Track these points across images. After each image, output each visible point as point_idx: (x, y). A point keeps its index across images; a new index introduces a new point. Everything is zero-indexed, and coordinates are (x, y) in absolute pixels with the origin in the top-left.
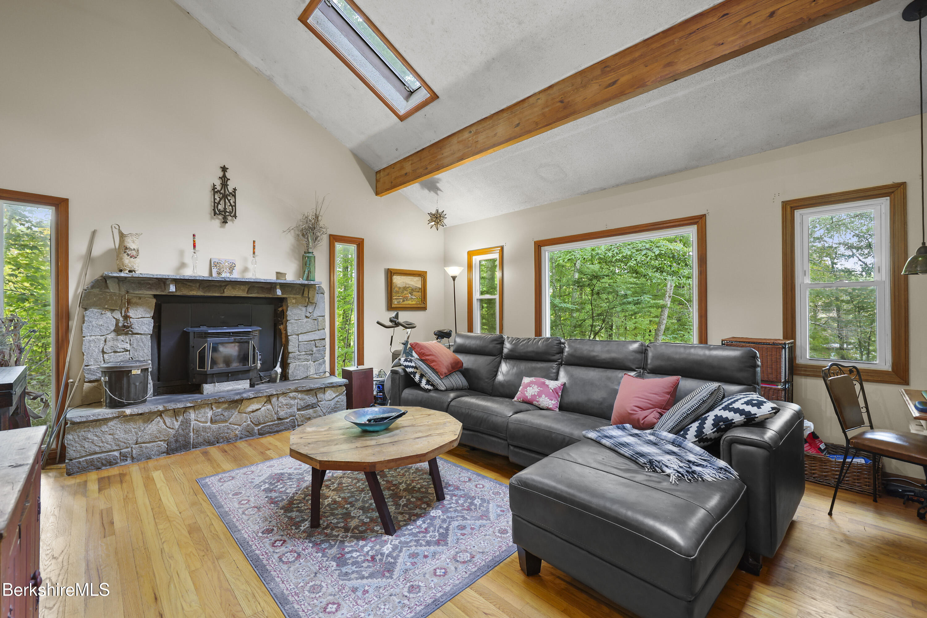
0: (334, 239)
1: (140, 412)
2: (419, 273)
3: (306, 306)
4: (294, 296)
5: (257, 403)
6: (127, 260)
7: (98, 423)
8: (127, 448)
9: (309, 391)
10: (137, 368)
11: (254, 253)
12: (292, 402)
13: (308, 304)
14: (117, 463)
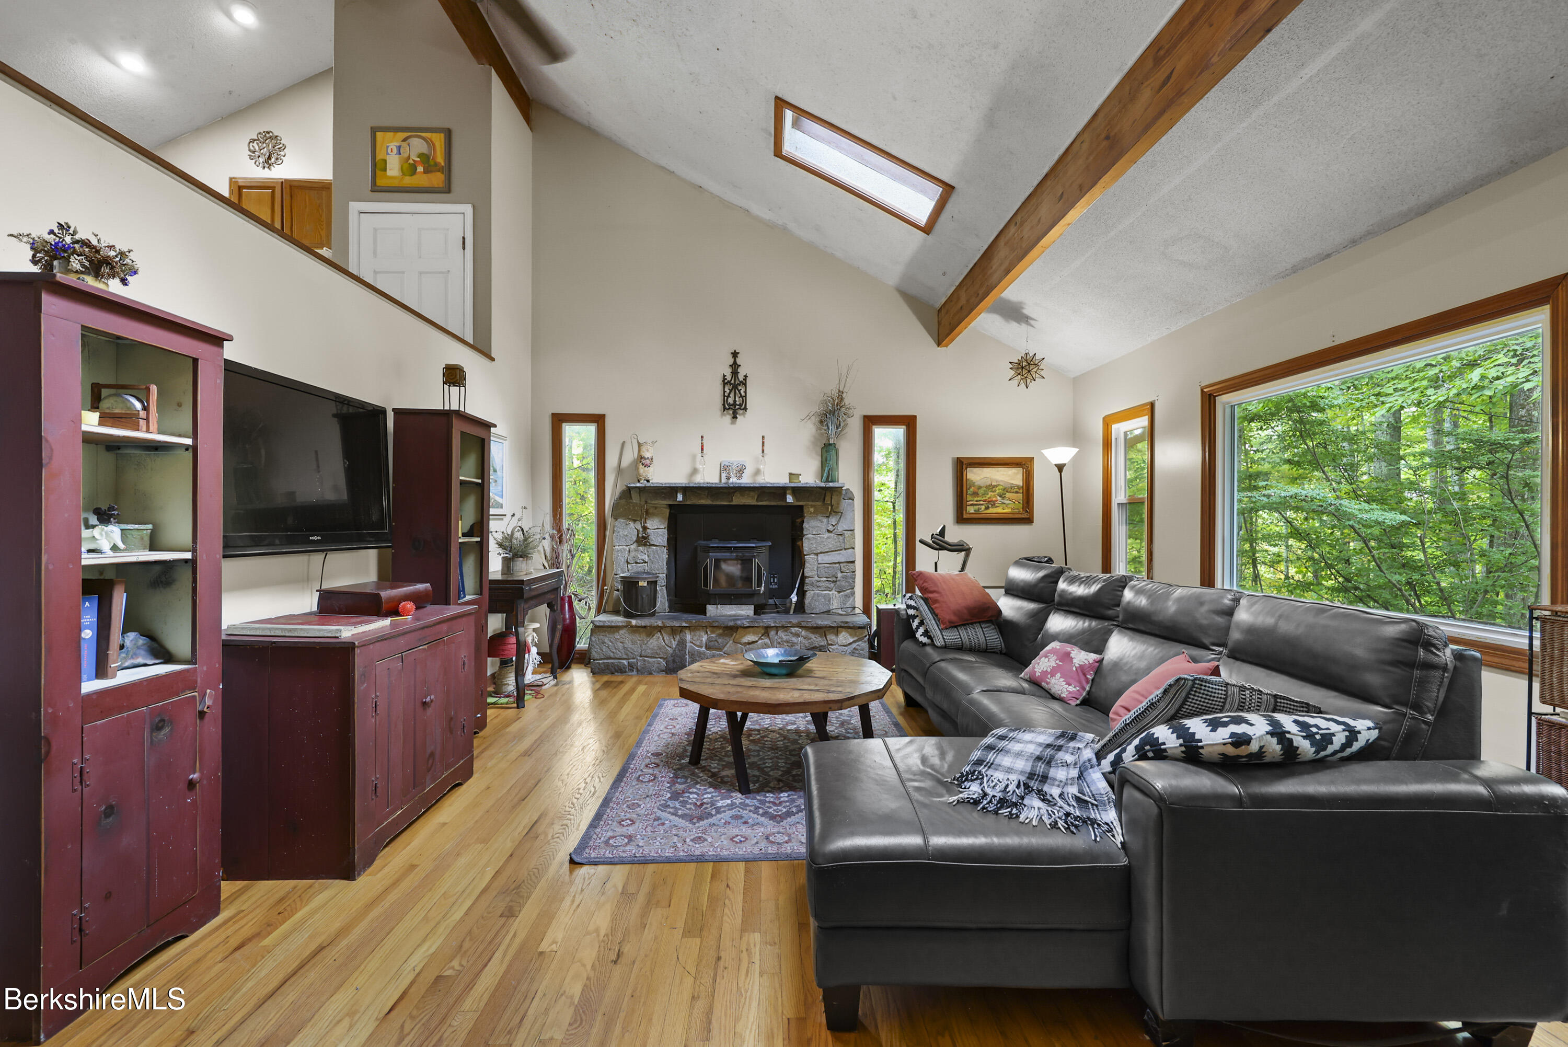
0: (871, 421)
1: (643, 625)
2: (1017, 461)
3: (828, 517)
4: (813, 503)
5: (754, 633)
6: (642, 469)
7: (612, 630)
8: (633, 658)
9: (816, 629)
10: (644, 579)
11: (763, 451)
12: (794, 639)
13: (830, 513)
14: (625, 672)
